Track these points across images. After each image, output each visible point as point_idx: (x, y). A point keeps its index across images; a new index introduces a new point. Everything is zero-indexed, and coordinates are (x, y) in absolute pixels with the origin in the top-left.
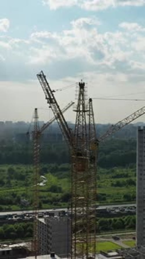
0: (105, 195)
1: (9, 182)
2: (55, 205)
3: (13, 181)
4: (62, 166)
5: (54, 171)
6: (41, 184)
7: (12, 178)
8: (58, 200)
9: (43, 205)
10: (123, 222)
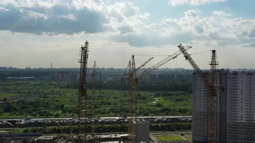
0: (186, 110)
1: (136, 101)
2: (156, 114)
3: (138, 100)
4: (168, 93)
5: (163, 95)
6: (154, 102)
7: (138, 99)
8: (159, 112)
9: (149, 114)
10: (190, 126)
